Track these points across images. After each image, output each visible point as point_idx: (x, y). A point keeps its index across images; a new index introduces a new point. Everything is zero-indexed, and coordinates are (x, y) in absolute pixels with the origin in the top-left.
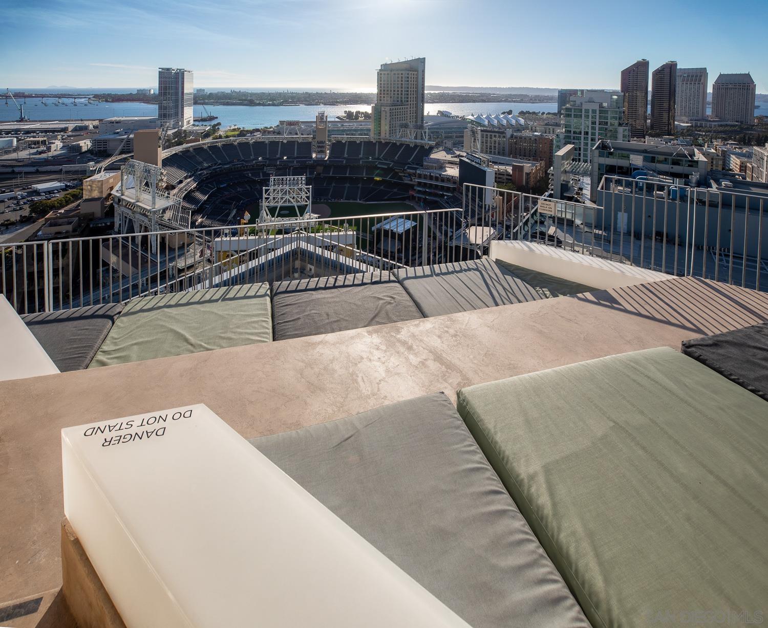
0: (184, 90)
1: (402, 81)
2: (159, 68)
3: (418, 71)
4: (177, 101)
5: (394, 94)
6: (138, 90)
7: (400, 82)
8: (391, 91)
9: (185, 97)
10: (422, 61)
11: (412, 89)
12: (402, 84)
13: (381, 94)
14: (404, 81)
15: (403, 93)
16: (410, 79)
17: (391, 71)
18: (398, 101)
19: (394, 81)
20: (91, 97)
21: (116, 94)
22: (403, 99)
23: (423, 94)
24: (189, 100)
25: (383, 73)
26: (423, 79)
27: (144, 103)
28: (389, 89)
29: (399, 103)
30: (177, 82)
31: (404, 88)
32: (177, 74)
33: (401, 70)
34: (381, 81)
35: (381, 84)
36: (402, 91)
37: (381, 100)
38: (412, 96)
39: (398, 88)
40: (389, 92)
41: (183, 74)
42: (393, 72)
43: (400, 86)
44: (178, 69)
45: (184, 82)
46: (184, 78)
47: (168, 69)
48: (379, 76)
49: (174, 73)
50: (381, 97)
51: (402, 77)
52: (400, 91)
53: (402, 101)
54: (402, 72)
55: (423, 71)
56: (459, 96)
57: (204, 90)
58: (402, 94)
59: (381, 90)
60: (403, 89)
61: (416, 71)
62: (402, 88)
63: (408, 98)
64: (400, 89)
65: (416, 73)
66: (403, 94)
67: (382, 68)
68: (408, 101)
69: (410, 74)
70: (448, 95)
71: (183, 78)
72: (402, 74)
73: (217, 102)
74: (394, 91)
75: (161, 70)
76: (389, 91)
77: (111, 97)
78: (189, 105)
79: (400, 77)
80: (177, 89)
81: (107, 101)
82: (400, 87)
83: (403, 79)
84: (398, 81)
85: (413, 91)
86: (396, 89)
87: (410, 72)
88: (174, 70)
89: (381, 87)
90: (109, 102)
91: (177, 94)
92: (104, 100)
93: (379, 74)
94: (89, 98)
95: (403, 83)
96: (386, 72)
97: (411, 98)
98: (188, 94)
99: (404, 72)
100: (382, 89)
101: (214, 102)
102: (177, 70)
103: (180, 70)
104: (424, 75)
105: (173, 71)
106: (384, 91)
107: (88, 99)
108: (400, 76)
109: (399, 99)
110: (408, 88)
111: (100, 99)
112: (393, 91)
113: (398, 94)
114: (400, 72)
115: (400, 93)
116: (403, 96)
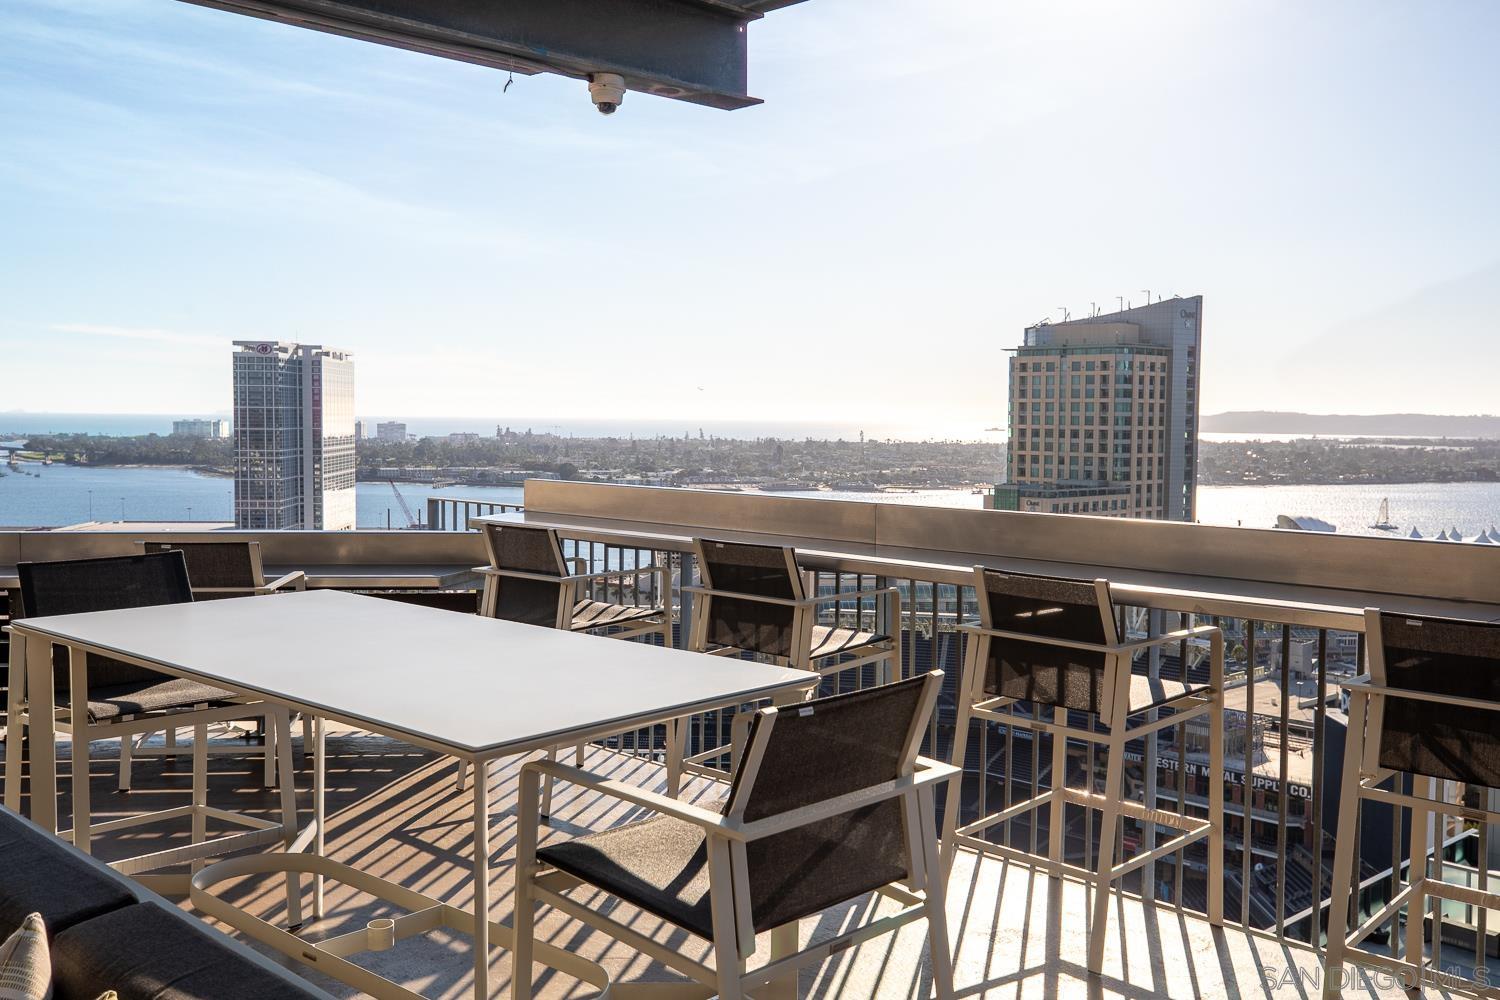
0: (320, 425)
1: (1104, 394)
2: (235, 343)
3: (1169, 353)
4: (297, 466)
5: (1074, 447)
6: (176, 424)
7: (1097, 400)
8: (1062, 434)
9: (327, 452)
10: (1191, 310)
11: (1146, 428)
12: (1104, 407)
13: (1022, 446)
14: (1111, 393)
15: (1110, 442)
16: (1136, 387)
17: (1064, 352)
18: (1088, 475)
19: (1075, 394)
20: (19, 444)
21: (102, 437)
22: (1109, 469)
23: (1191, 447)
24: (339, 462)
25: (1029, 360)
26: (1192, 383)
27: (197, 470)
28: (1055, 427)
29: (1093, 483)
30: (296, 397)
31: (1111, 421)
32: (296, 365)
33: (1102, 350)
34: (1023, 394)
35: (1023, 406)
36: (1104, 434)
37: (1022, 472)
38: (1145, 455)
39: (1089, 421)
40: (1055, 440)
41: (317, 365)
42: (1070, 359)
43: (1096, 414)
44: (298, 347)
45: (319, 394)
46: (319, 381)
47: (265, 347)
48: (1018, 374)
49: (287, 362)
50: (1022, 459)
51: (1104, 379)
52: (1096, 435)
53: (1103, 475)
54: (1105, 357)
55: (1193, 353)
56: (1378, 455)
57: (403, 427)
58: (1103, 448)
59: (1022, 433)
60: (1110, 428)
61: (1160, 353)
62: (1104, 421)
63: (1127, 463)
64: (1096, 428)
65: (1163, 359)
66: (1110, 448)
67: (1031, 343)
68: (1127, 476)
69: (1137, 364)
70: (1333, 450)
71: (317, 381)
72: (1105, 365)
73: (445, 474)
74: (1075, 434)
75: (239, 349)
76: (1056, 434)
77: (84, 445)
78: (343, 484)
79: (1098, 380)
80: (297, 418)
81: (70, 461)
82: (1097, 420)
83: (1111, 387)
84: (1090, 394)
85: (1151, 435)
86: (1082, 428)
87: (1139, 358)
88: (285, 350)
89: (1022, 420)
90: (78, 464)
91: (297, 440)
92: (62, 457)
93: (1017, 365)
94: (12, 451)
95: (1110, 400)
96: (1043, 360)
97: (1139, 463)
98: (333, 440)
99: (1110, 358)
100: (1029, 427)
101: (436, 474)
102: (296, 351)
103: (307, 349)
104: (1194, 368)
105: (281, 355)
106: (1036, 433)
107: (6, 453)
108: (1098, 373)
109: (1095, 469)
110: (1128, 421)
111: (47, 454)
112: (1068, 433)
113: (1089, 448)
114: (1098, 359)
115: (1095, 441)
116: (1109, 455)
